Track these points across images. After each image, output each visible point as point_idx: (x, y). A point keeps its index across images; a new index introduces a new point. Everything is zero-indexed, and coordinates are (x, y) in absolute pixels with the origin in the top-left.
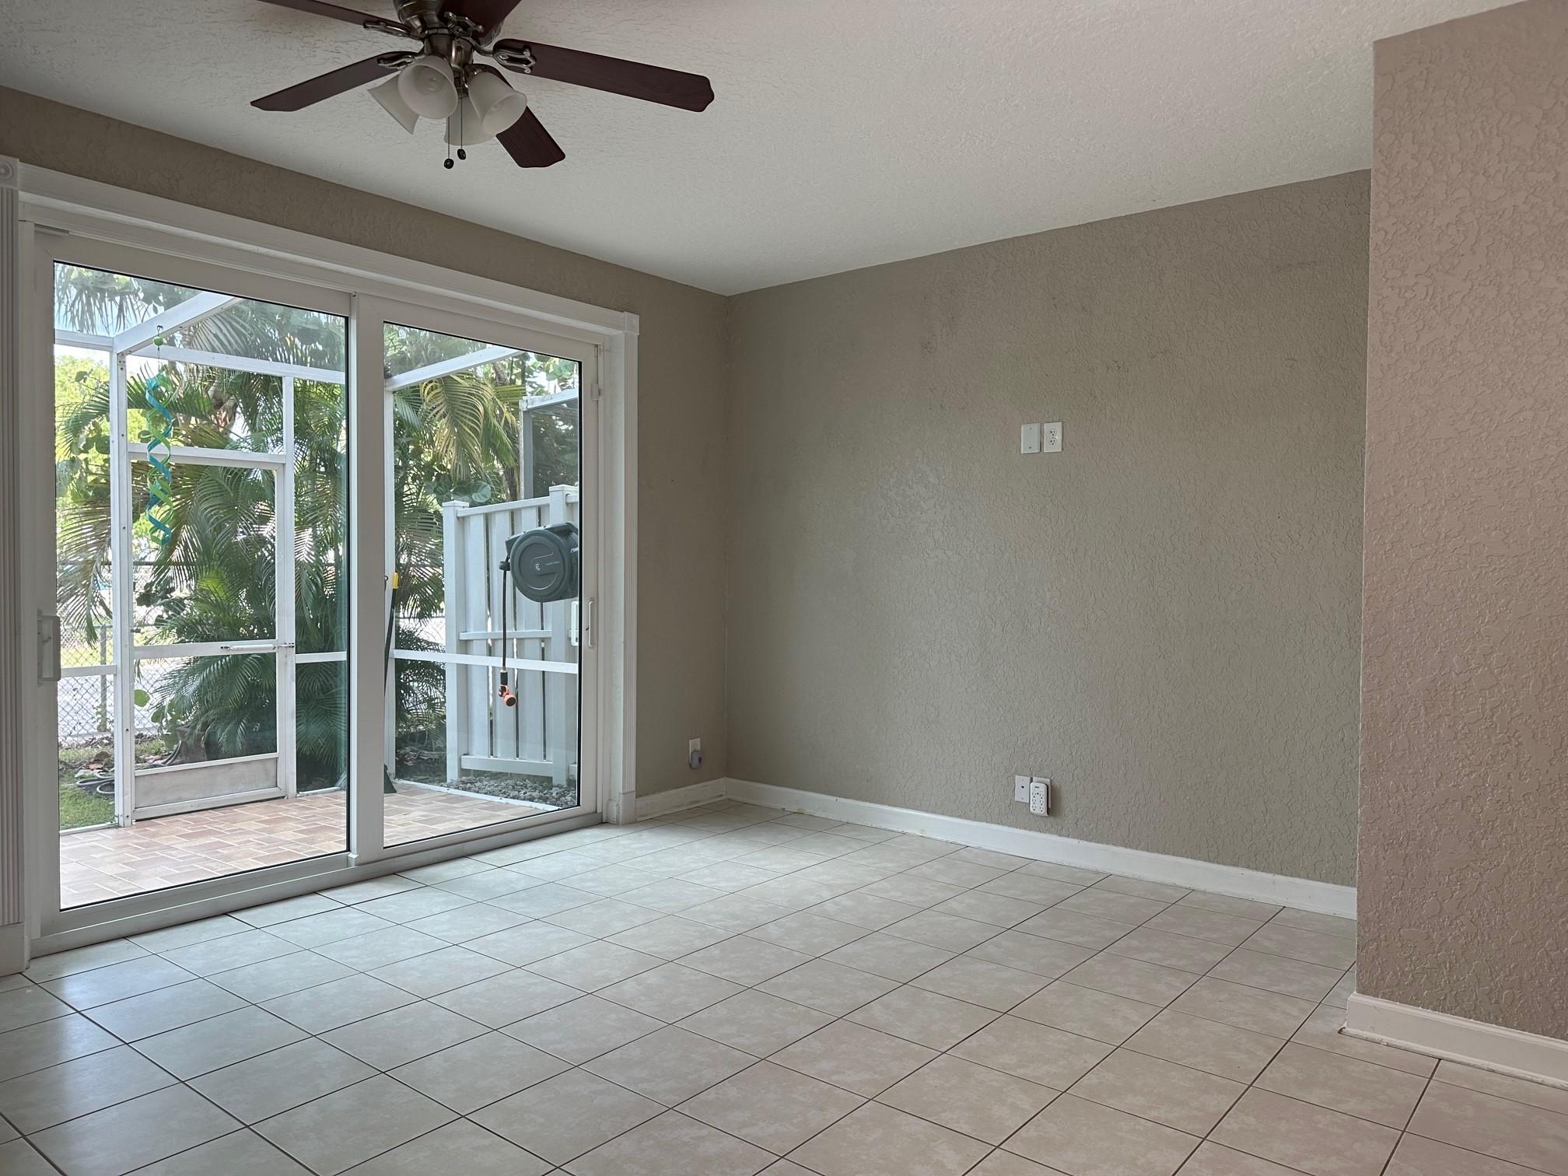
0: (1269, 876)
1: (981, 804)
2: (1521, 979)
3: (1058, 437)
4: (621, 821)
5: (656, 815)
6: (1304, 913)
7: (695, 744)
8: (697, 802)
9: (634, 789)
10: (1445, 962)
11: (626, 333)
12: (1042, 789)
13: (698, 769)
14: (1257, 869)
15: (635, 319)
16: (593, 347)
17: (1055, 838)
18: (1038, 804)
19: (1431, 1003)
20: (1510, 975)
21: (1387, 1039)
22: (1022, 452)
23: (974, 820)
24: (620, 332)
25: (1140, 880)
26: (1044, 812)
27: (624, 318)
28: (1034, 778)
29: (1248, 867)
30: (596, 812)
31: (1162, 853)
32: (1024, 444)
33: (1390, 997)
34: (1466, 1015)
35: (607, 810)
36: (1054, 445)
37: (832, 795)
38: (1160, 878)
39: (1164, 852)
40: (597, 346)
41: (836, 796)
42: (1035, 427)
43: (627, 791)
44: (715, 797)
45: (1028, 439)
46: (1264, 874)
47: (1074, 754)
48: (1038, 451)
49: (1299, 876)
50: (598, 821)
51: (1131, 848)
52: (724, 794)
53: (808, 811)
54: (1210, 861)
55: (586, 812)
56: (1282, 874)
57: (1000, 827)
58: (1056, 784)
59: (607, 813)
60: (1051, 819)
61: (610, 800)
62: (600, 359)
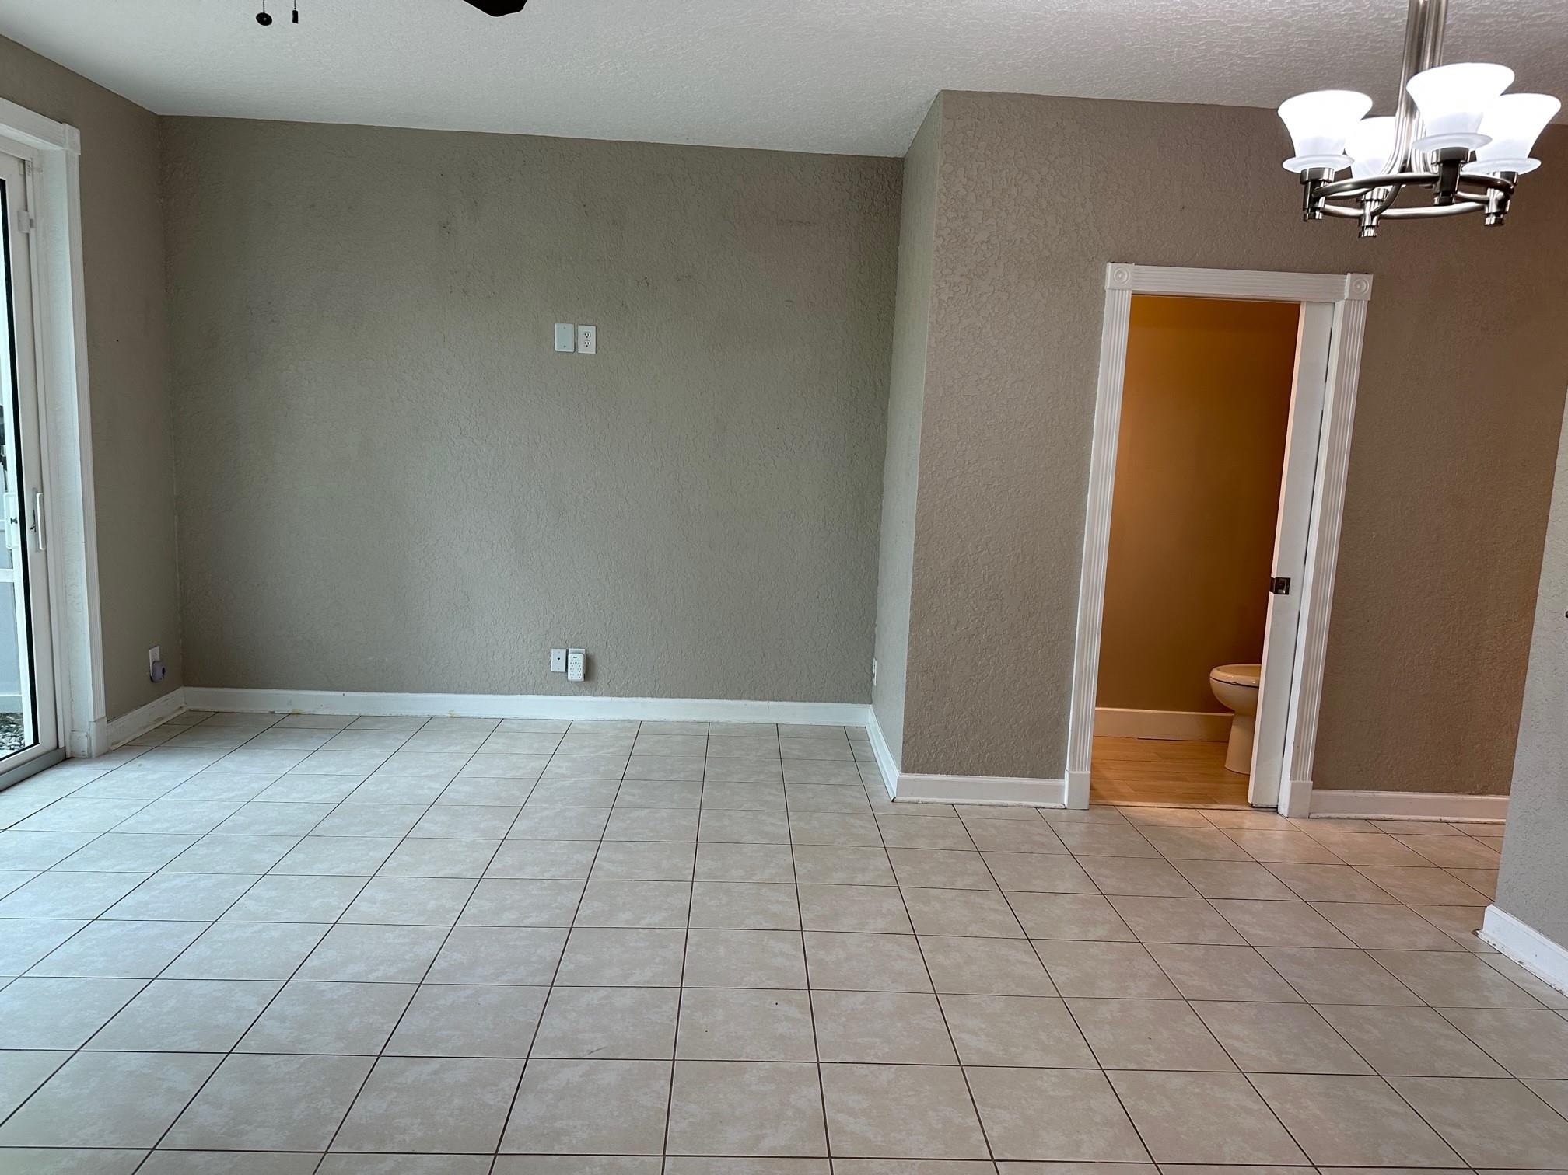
0: (765, 703)
1: (516, 679)
2: (996, 745)
3: (593, 339)
4: (93, 753)
5: (128, 740)
6: (792, 726)
7: (154, 654)
8: (162, 718)
9: (104, 714)
10: (954, 743)
11: (67, 151)
12: (580, 659)
13: (159, 682)
14: (755, 699)
15: (76, 135)
16: (16, 163)
17: (590, 698)
18: (576, 672)
19: (945, 770)
20: (991, 743)
21: (922, 799)
22: (556, 350)
23: (509, 694)
24: (58, 148)
25: (666, 722)
26: (581, 678)
27: (64, 131)
28: (570, 650)
29: (749, 699)
30: (58, 747)
31: (682, 698)
32: (558, 339)
33: (922, 772)
34: (965, 774)
35: (70, 742)
36: (588, 348)
37: (338, 691)
38: (683, 718)
39: (684, 697)
40: (24, 161)
41: (343, 691)
42: (570, 327)
43: (97, 718)
44: (174, 712)
45: (562, 337)
46: (761, 702)
47: (607, 624)
48: (573, 351)
49: (786, 700)
50: (61, 757)
51: (657, 697)
52: (183, 705)
53: (306, 710)
54: (720, 699)
55: (45, 750)
56: (774, 700)
57: (536, 697)
58: (591, 652)
59: (71, 746)
60: (587, 683)
61: (73, 731)
62: (29, 179)
